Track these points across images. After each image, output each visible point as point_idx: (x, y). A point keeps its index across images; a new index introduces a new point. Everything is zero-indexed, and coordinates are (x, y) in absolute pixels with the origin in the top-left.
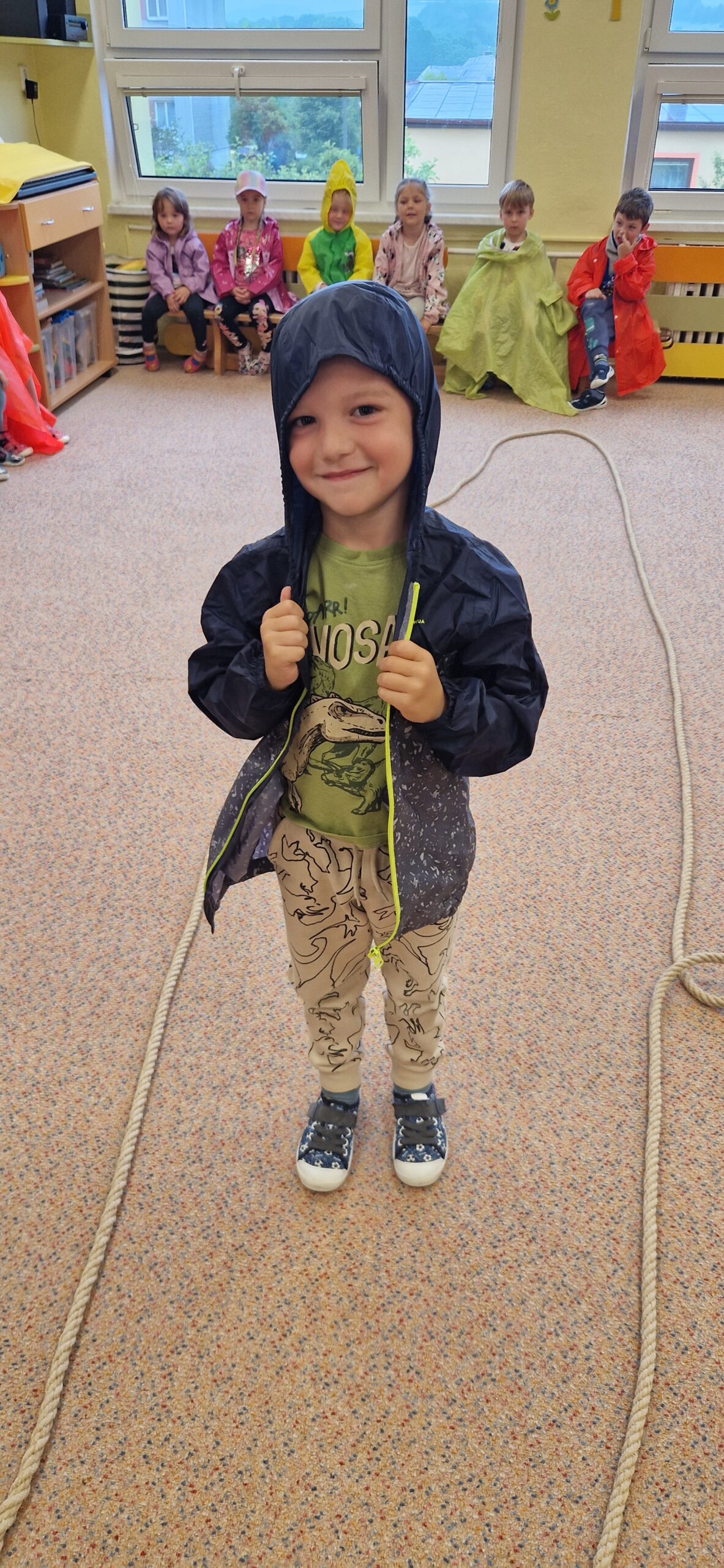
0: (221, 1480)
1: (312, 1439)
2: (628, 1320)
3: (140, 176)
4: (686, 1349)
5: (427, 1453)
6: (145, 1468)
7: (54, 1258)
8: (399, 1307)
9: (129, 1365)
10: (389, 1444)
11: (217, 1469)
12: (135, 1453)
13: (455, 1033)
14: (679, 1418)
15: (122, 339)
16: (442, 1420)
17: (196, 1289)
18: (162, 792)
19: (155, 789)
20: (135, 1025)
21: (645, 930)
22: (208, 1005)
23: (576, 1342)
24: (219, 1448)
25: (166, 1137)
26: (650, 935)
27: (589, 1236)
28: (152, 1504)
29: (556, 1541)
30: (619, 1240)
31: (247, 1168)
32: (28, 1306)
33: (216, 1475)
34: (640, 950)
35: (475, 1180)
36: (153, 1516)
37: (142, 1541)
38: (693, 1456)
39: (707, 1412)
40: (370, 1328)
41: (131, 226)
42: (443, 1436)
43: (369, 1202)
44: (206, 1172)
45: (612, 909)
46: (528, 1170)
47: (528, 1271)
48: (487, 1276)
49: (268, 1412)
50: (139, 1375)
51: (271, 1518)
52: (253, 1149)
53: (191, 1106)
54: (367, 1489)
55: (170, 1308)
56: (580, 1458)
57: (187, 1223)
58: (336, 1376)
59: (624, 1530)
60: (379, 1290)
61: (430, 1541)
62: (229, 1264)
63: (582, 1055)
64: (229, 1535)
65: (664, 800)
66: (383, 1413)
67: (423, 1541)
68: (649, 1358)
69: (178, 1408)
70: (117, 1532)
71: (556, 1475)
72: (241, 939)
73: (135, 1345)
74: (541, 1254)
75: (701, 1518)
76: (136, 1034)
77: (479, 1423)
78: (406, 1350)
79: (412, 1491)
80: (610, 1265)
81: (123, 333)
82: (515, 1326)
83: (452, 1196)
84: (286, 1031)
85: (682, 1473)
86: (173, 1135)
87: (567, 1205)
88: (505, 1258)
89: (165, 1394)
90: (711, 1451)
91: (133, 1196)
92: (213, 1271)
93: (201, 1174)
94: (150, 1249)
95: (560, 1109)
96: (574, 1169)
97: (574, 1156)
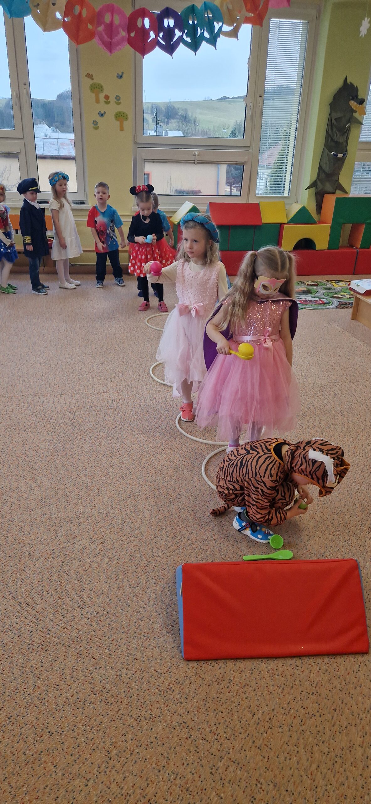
1: (134, 601)
6: (83, 620)
7: (28, 578)
8: (151, 565)
13: (147, 492)
28: (89, 628)
31: (88, 541)
32: (24, 592)
33: (107, 616)
36: (90, 630)
43: (133, 541)
45: (190, 449)
48: (177, 551)
51: (128, 621)
57: (72, 559)
60: (143, 562)
62: (91, 566)
64: (116, 628)
69: (88, 604)
70: (80, 637)
74: (192, 543)
84: (87, 502)
88: (181, 546)
89: (82, 602)
92: (86, 569)
93: (72, 546)
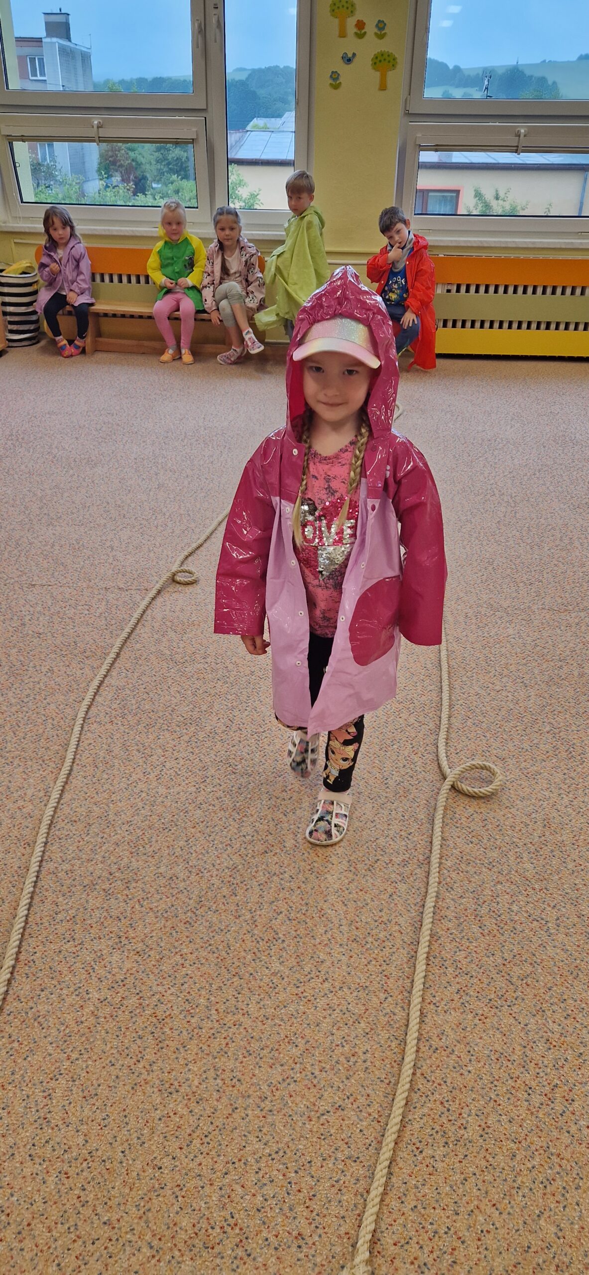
0: (89, 1168)
1: (159, 1133)
2: (394, 1032)
3: (22, 202)
4: (437, 1049)
5: (245, 1136)
6: (30, 1163)
8: (225, 1034)
9: (18, 1091)
10: (217, 1132)
11: (86, 1160)
12: (22, 1153)
13: (270, 837)
14: (432, 1098)
15: (10, 327)
16: (257, 1112)
17: (70, 1032)
18: (44, 670)
19: (38, 668)
20: (22, 844)
21: (413, 756)
22: (81, 826)
23: (357, 1050)
24: (88, 1145)
25: (47, 924)
26: (416, 759)
27: (367, 975)
28: (35, 1188)
29: (340, 1190)
30: (389, 976)
31: (110, 943)
33: (85, 1164)
34: (409, 770)
35: (284, 941)
36: (36, 1197)
37: (28, 1215)
38: (440, 1123)
39: (451, 1092)
40: (203, 1051)
41: (15, 241)
42: (257, 1123)
43: (203, 961)
44: (78, 948)
45: (388, 742)
46: (323, 931)
47: (322, 1003)
48: (292, 1008)
49: (125, 1116)
50: (25, 1097)
51: (127, 1191)
52: (115, 929)
53: (66, 901)
54: (200, 1164)
55: (50, 1048)
56: (358, 1130)
57: (63, 985)
58: (178, 1087)
59: (390, 1178)
60: (210, 1024)
61: (246, 1197)
62: (96, 1012)
63: (365, 847)
64: (95, 1206)
65: (428, 662)
66: (212, 1110)
67: (242, 1198)
68: (410, 1057)
69: (56, 1118)
70: (8, 1211)
71: (340, 1143)
72: (106, 776)
73: (23, 1076)
74: (332, 989)
75: (446, 1166)
76: (23, 851)
77: (284, 1112)
78: (231, 1064)
79: (233, 1163)
80: (382, 994)
81: (11, 323)
82: (312, 1041)
83: (266, 953)
84: (141, 842)
85: (432, 1135)
86: (52, 923)
87: (352, 954)
88: (305, 994)
89: (46, 1110)
90: (453, 1118)
91: (22, 969)
92: (84, 1019)
93: (74, 950)
94: (33, 1005)
95: (347, 886)
96: (357, 928)
97: (357, 919)
